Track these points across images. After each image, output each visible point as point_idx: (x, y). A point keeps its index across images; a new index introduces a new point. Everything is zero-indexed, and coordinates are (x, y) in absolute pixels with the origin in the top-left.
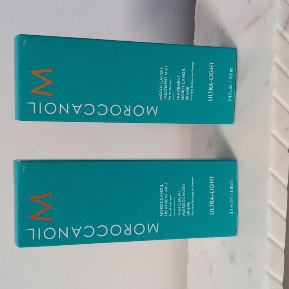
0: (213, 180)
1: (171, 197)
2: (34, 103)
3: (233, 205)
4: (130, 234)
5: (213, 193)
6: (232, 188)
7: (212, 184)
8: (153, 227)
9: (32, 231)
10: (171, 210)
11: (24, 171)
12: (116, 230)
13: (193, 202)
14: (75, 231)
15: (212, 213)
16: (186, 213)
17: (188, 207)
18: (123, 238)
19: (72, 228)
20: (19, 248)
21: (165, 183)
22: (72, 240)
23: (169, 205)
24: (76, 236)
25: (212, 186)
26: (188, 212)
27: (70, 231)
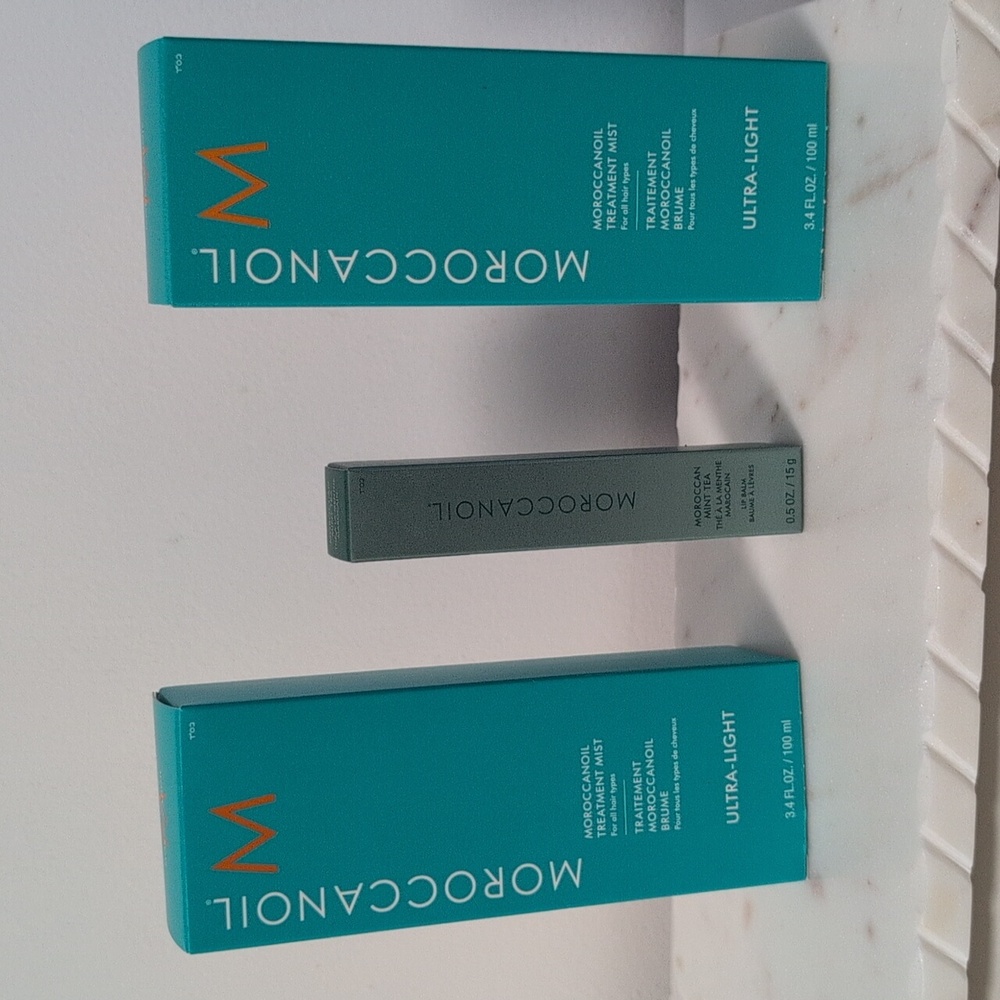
0: (733, 722)
1: (613, 780)
2: (214, 252)
3: (792, 790)
4: (501, 895)
5: (735, 759)
6: (788, 742)
7: (730, 736)
8: (566, 870)
9: (224, 904)
10: (615, 819)
11: (193, 735)
12: (461, 886)
13: (677, 789)
14: (345, 896)
15: (734, 817)
16: (659, 825)
17: (663, 805)
18: (482, 909)
19: (337, 888)
20: (189, 955)
21: (595, 742)
22: (337, 924)
23: (608, 804)
24: (349, 910)
25: (729, 742)
26: (665, 821)
27: (332, 898)
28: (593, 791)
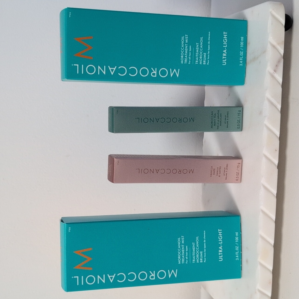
0: (221, 232)
1: (187, 248)
3: (238, 252)
4: (154, 279)
5: (222, 243)
6: (237, 239)
7: (221, 236)
8: (173, 273)
9: (77, 278)
10: (187, 259)
11: (70, 231)
12: (143, 276)
13: (205, 251)
14: (110, 277)
15: (221, 259)
16: (199, 261)
17: (201, 255)
18: (149, 282)
19: (108, 275)
20: (66, 292)
21: (182, 237)
23: (185, 254)
24: (111, 281)
25: (220, 238)
26: (201, 260)
27: (107, 278)
28: (181, 250)
